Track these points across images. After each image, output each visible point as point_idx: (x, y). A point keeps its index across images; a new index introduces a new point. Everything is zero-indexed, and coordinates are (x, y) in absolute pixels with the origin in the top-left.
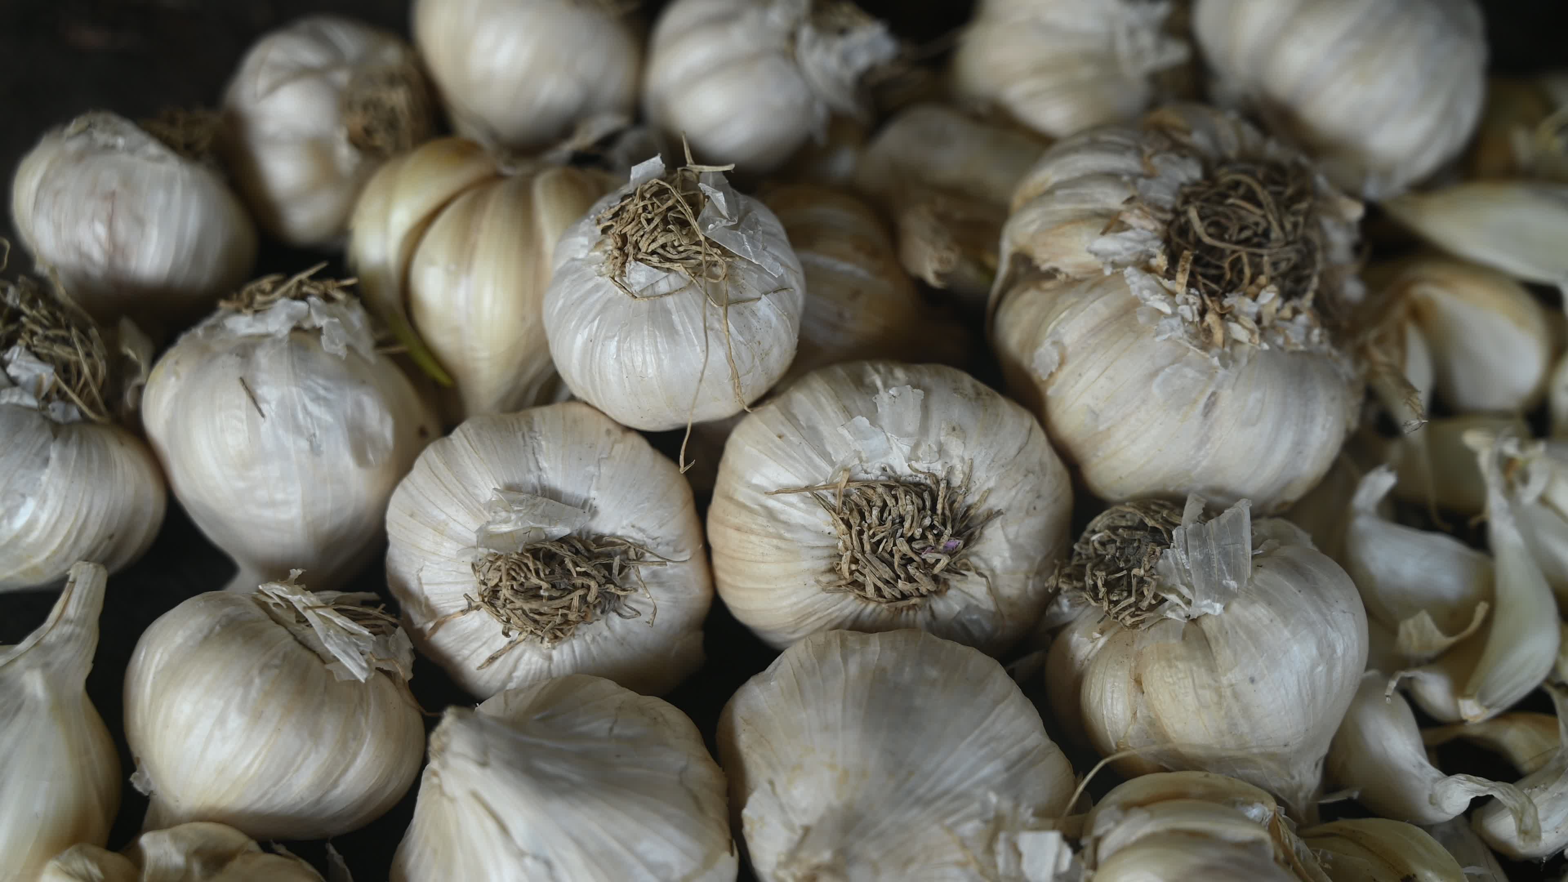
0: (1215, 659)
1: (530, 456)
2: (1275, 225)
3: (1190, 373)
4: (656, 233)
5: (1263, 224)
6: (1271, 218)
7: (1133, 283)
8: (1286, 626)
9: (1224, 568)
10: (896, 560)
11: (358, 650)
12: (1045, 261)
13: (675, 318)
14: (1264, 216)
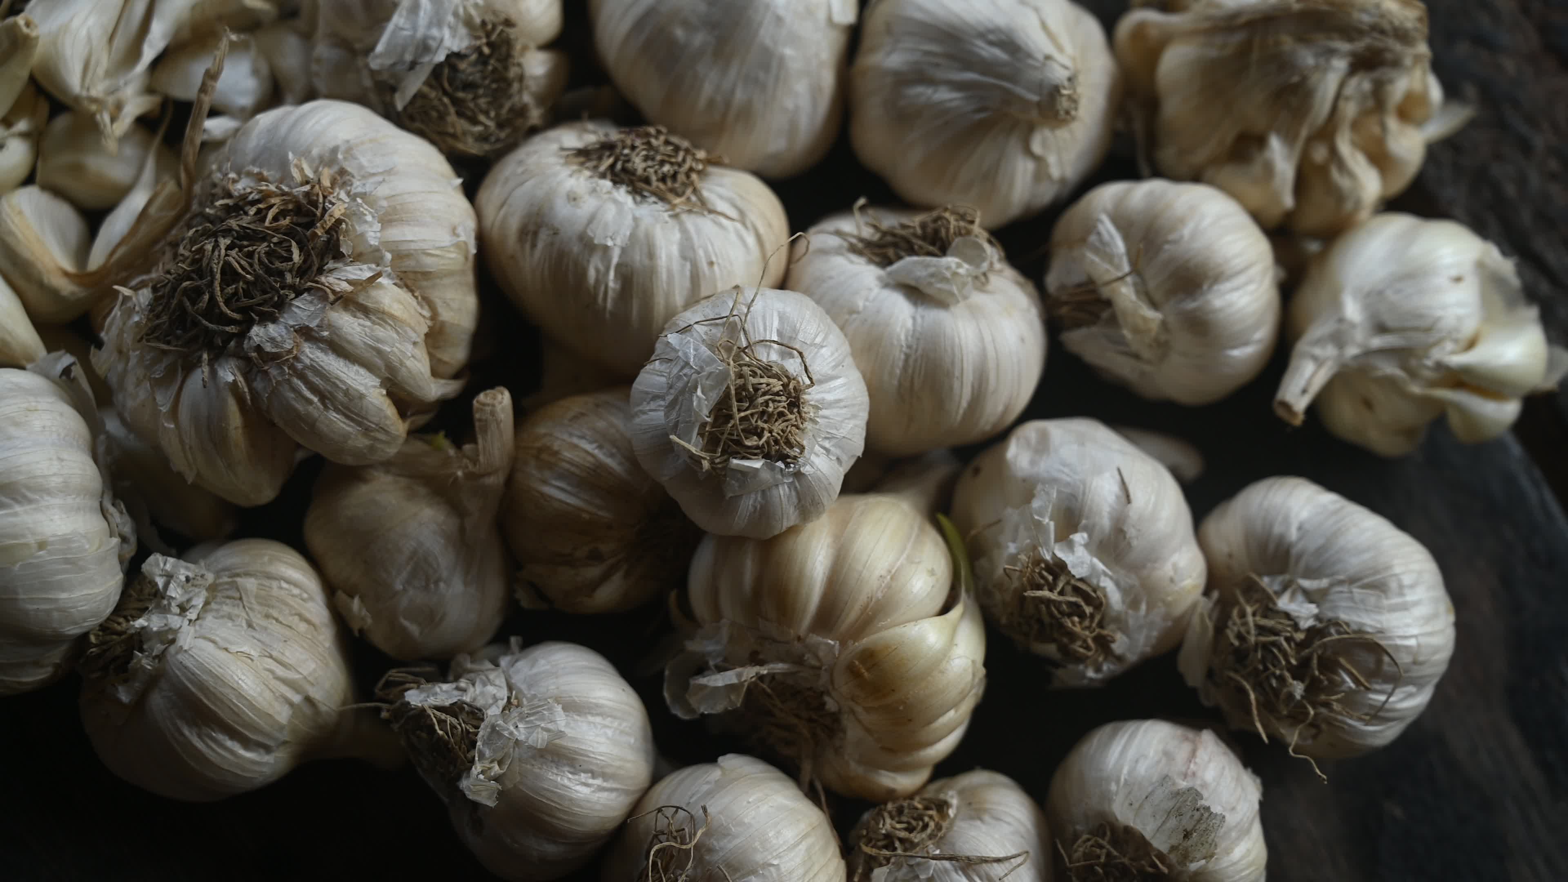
1: (918, 330)
4: (766, 390)
5: (232, 252)
6: (223, 254)
7: (375, 232)
13: (776, 324)
14: (227, 255)
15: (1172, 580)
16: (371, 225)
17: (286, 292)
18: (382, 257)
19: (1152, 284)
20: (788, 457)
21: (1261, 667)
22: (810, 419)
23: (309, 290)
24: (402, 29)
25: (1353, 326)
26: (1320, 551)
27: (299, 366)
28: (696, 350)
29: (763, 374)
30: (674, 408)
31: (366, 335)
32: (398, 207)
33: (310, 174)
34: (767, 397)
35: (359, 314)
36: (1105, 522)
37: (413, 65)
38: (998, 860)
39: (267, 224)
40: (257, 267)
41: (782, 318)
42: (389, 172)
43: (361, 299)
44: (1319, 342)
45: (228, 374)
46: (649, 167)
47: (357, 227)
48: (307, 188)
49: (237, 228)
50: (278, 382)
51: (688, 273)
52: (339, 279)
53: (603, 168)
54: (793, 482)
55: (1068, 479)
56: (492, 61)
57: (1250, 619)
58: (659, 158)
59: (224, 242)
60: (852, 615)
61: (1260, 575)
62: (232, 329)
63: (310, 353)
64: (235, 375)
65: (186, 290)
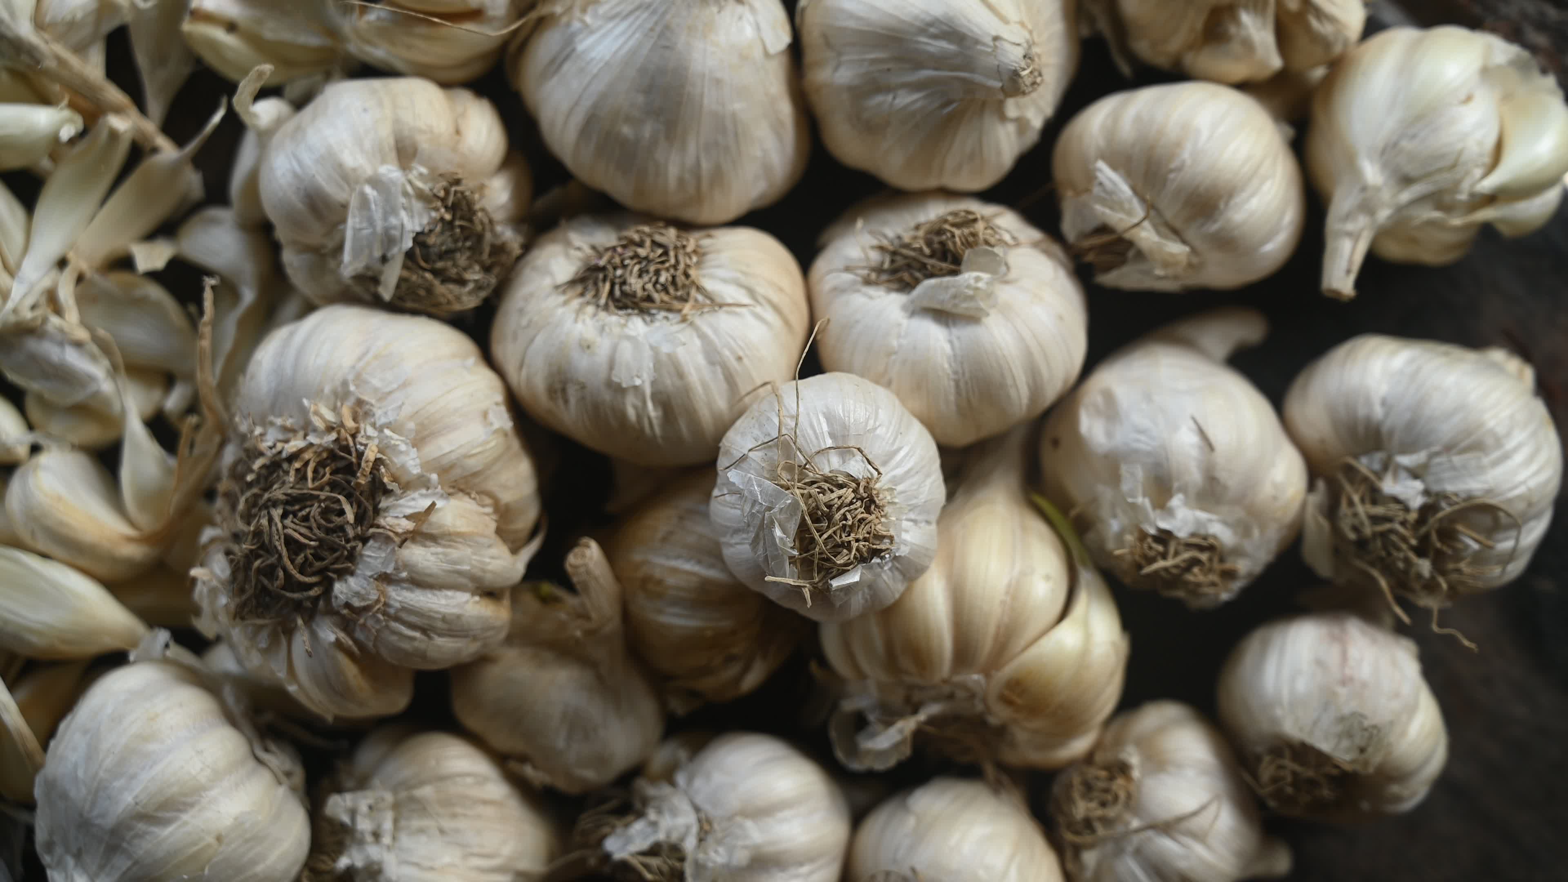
0: (393, 130)
1: (958, 353)
3: (376, 382)
4: (839, 503)
5: (288, 522)
6: (280, 525)
7: (414, 459)
9: (373, 206)
10: (648, 243)
11: (1103, 188)
13: (825, 428)
14: (284, 527)
15: (1275, 498)
16: (406, 453)
17: (353, 544)
18: (429, 480)
19: (1169, 214)
20: (881, 551)
21: (1383, 554)
22: (889, 503)
23: (373, 536)
24: (360, 229)
25: (1378, 189)
26: (1411, 425)
27: (392, 611)
28: (759, 486)
29: (831, 487)
30: (758, 544)
31: (442, 562)
32: (426, 422)
33: (330, 417)
34: (842, 511)
35: (428, 543)
36: (1195, 476)
37: (384, 259)
38: (1195, 814)
39: (310, 484)
40: (316, 531)
41: (830, 418)
42: (404, 385)
43: (425, 529)
44: (1348, 217)
45: (329, 634)
46: (645, 284)
47: (395, 460)
48: (333, 436)
49: (284, 497)
50: (378, 631)
51: (721, 377)
52: (397, 517)
53: (603, 301)
54: (893, 566)
55: (1149, 448)
56: (458, 223)
57: (1360, 509)
58: (652, 268)
59: (277, 513)
60: (987, 645)
61: (1356, 456)
62: (316, 592)
63: (397, 595)
64: (336, 633)
65: (259, 571)
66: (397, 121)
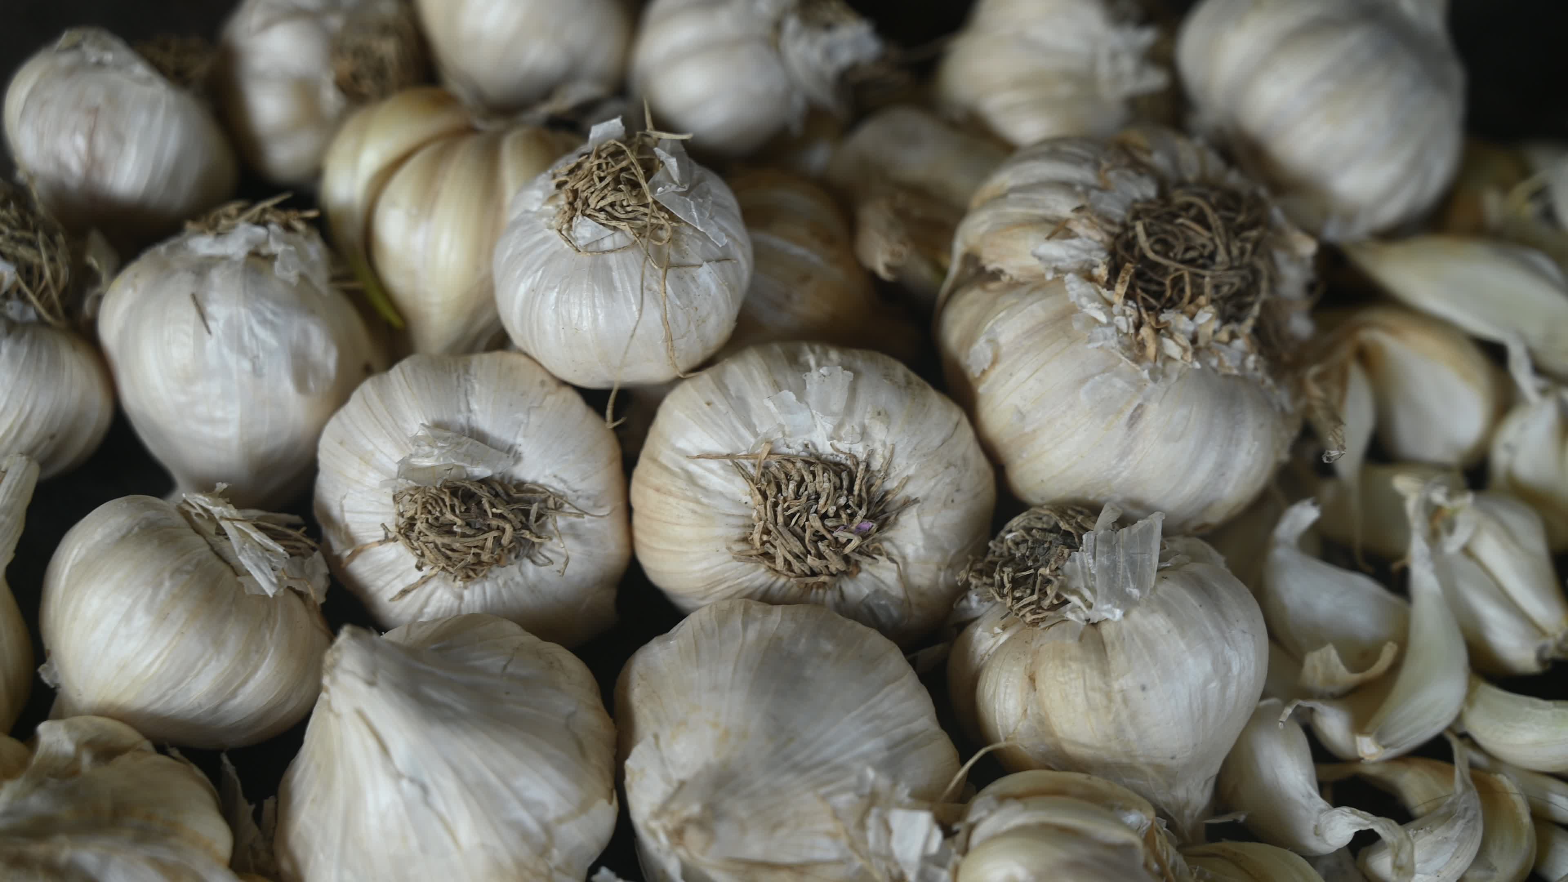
0: (1108, 663)
1: (462, 397)
2: (1222, 251)
3: (1119, 383)
4: (606, 191)
5: (1210, 247)
6: (1218, 241)
7: (1072, 289)
8: (1183, 637)
9: (1129, 575)
10: (808, 535)
11: (270, 565)
12: (992, 261)
13: (615, 275)
14: (1212, 239)
16: (1081, 296)
23: (1114, 224)
24: (1143, 552)
33: (1168, 343)
36: (217, 275)
48: (1163, 321)
51: (731, 387)
52: (1089, 238)
53: (861, 472)
57: (46, 264)
66: (1105, 674)
